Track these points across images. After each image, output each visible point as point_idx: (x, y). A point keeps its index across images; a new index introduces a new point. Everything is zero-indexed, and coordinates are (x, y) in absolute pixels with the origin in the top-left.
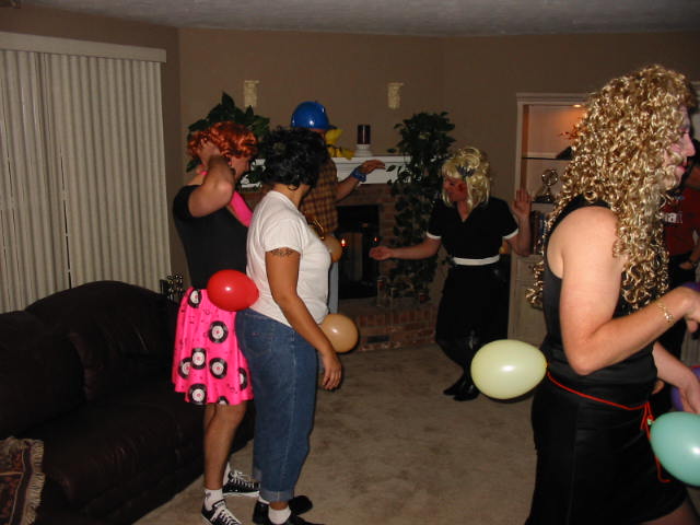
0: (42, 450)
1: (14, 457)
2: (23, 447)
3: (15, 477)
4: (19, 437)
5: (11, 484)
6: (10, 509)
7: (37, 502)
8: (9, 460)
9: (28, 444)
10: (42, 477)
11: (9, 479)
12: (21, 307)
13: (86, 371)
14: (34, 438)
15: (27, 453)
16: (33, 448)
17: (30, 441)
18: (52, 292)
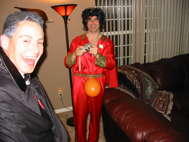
0: (173, 96)
1: (165, 96)
2: (168, 94)
3: (166, 101)
4: (167, 91)
5: (165, 102)
6: (165, 108)
7: (171, 109)
8: (164, 96)
9: (169, 93)
10: (173, 103)
11: (164, 101)
12: (169, 57)
13: (186, 78)
14: (171, 92)
15: (169, 95)
16: (170, 94)
17: (170, 93)
18: (178, 55)
